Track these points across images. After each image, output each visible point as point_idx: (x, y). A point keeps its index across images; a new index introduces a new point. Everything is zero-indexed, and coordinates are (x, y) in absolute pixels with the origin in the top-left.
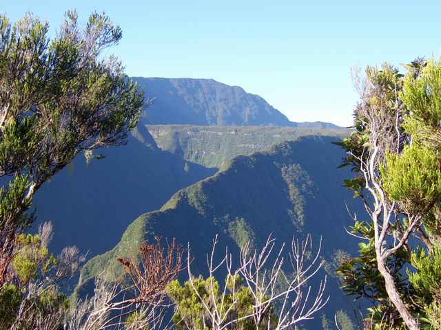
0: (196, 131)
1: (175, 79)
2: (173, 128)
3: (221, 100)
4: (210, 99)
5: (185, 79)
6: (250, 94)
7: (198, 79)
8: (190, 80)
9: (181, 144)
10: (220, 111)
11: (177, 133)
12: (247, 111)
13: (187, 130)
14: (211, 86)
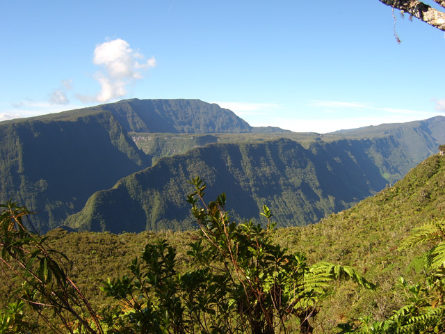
0: (170, 137)
1: (173, 100)
2: (156, 135)
3: (203, 113)
4: (196, 112)
5: (180, 100)
6: (223, 109)
7: (189, 100)
8: (183, 100)
9: (160, 145)
10: (202, 120)
11: (158, 139)
12: (221, 120)
13: (165, 136)
14: (198, 104)
